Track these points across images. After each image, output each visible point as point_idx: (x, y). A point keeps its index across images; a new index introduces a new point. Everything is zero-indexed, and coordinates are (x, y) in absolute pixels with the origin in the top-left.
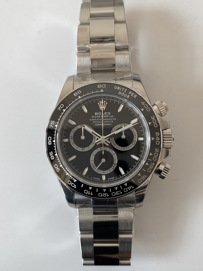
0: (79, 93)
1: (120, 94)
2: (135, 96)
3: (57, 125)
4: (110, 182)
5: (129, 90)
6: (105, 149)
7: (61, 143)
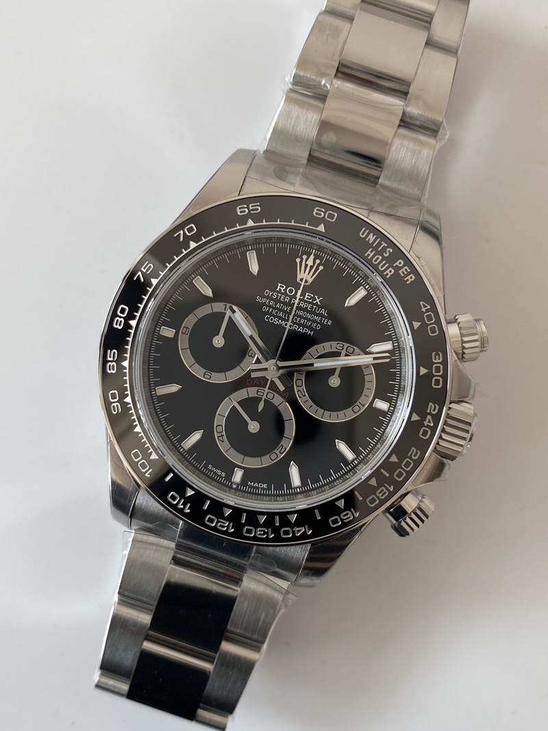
0: (253, 210)
1: (369, 255)
2: (409, 277)
3: (157, 280)
4: (250, 493)
5: (398, 253)
6: (270, 396)
7: (153, 333)
